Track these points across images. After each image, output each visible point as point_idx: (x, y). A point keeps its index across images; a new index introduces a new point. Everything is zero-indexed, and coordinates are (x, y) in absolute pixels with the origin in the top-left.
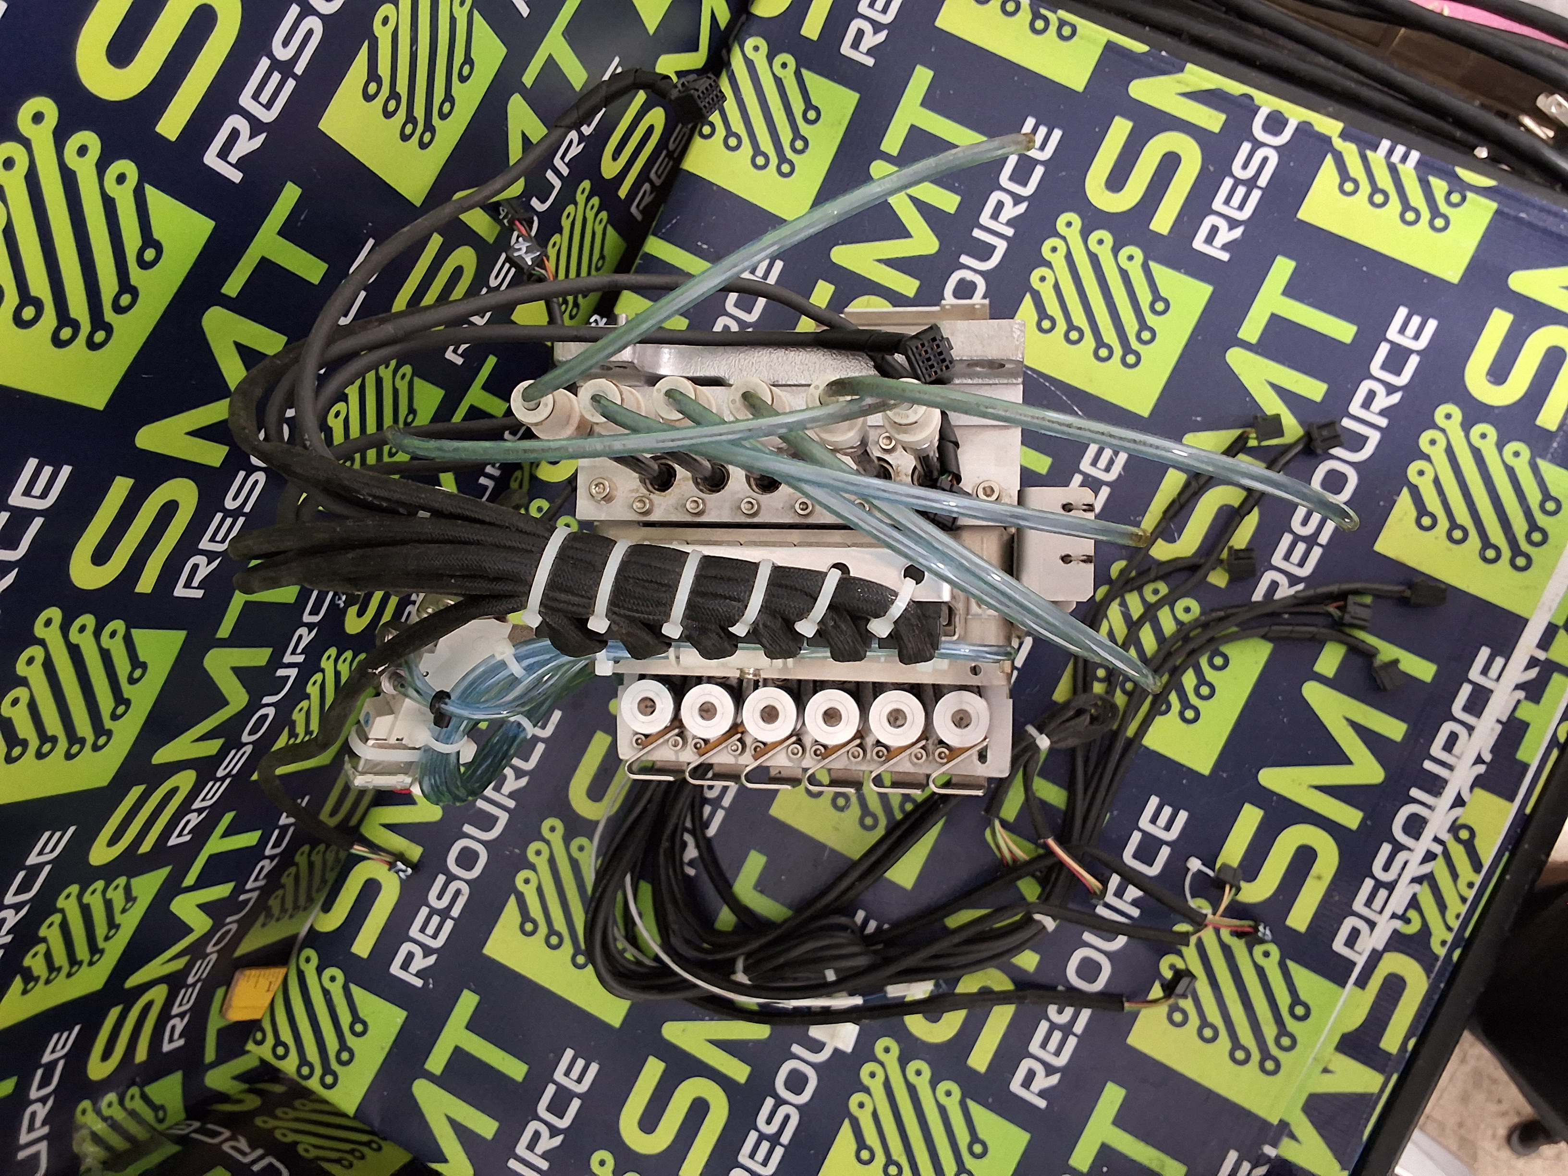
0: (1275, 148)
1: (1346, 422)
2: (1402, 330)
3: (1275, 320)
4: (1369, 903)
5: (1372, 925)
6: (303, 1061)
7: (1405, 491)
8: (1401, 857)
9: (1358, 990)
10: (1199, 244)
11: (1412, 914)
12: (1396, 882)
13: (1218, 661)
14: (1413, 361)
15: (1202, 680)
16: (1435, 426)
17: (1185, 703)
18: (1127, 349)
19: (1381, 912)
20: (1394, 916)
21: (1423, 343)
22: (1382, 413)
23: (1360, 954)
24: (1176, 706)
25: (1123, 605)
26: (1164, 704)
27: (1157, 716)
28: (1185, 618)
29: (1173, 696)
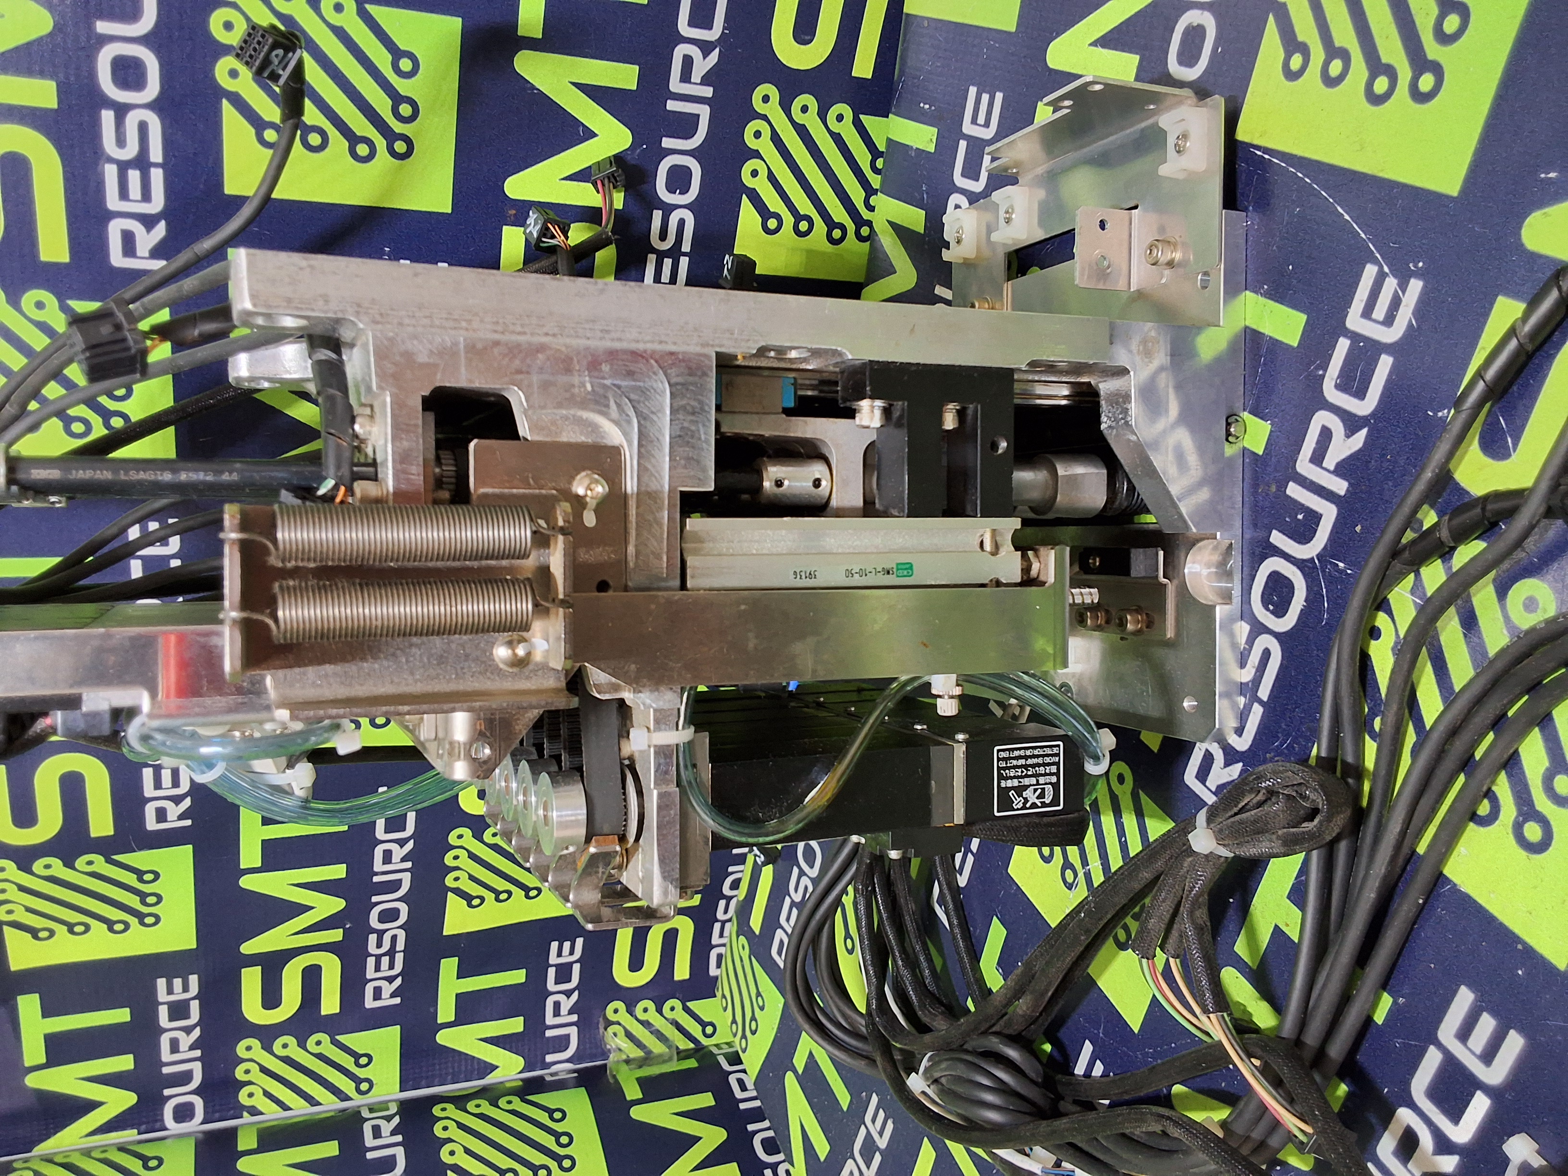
6: (734, 1020)
15: (1558, 762)
17: (1526, 808)
24: (1509, 810)
25: (1417, 588)
26: (1486, 802)
27: (1471, 825)
28: (1526, 621)
29: (1502, 787)
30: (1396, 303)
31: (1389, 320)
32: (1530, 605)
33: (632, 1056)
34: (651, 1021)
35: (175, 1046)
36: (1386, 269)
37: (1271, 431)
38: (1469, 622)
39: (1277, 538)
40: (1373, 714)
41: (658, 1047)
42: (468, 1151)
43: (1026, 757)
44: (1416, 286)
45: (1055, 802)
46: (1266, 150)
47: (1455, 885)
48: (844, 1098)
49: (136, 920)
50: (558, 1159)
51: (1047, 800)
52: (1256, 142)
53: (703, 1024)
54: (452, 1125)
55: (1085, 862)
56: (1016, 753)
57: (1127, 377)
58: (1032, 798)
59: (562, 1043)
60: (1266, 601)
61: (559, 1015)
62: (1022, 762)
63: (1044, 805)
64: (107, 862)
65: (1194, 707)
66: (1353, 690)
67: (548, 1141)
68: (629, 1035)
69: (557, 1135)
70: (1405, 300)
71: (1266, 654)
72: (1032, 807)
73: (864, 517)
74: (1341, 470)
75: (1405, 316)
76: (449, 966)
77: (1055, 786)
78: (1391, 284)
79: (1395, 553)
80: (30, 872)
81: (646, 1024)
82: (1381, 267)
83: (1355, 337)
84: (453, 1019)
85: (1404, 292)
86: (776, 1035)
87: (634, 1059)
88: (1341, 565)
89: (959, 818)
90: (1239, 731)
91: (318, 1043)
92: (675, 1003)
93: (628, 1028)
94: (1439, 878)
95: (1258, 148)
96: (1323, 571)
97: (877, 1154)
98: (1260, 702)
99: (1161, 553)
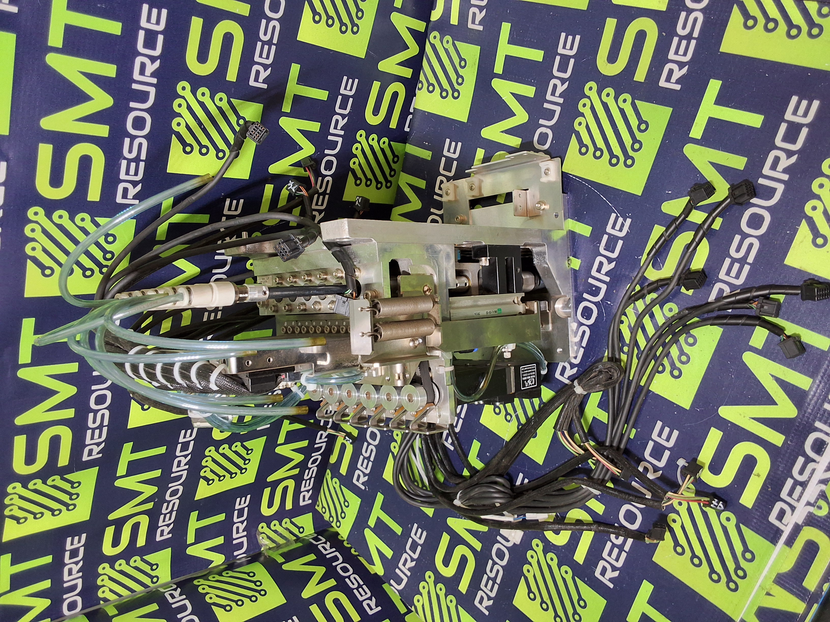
0: (701, 10)
1: (761, 181)
2: (795, 112)
3: (711, 121)
4: (790, 494)
5: (793, 508)
6: (331, 516)
7: (804, 223)
8: (811, 466)
9: (787, 548)
10: (662, 83)
11: (822, 503)
12: (808, 481)
13: (691, 340)
14: (804, 132)
15: (682, 352)
16: (823, 175)
17: (673, 366)
18: (627, 156)
19: (798, 500)
20: (809, 504)
21: (809, 119)
22: (785, 171)
23: (786, 526)
24: (668, 368)
25: (635, 308)
26: (661, 367)
27: (657, 374)
28: (669, 315)
29: (666, 362)
30: (623, 225)
31: (621, 230)
32: (671, 310)
33: (271, 547)
34: (278, 530)
35: (70, 573)
36: (619, 215)
37: (581, 263)
38: (652, 316)
39: (585, 296)
40: (623, 346)
41: (281, 541)
42: (217, 596)
43: (528, 370)
44: (629, 221)
45: (535, 384)
46: (574, 176)
47: (653, 392)
48: (398, 530)
49: (65, 508)
50: (259, 592)
51: (533, 383)
52: (569, 173)
53: (299, 528)
54: (206, 587)
55: (515, 411)
56: (526, 369)
57: (544, 247)
58: (530, 384)
59: (240, 545)
60: (583, 316)
61: (238, 533)
62: (527, 371)
63: (533, 385)
64: (61, 479)
65: (561, 351)
66: (618, 341)
67: (252, 585)
68: (269, 537)
69: (255, 582)
70: (625, 224)
71: (584, 332)
72: (530, 385)
73: (479, 295)
74: (607, 274)
75: (626, 229)
76: (194, 515)
77: (535, 378)
78: (620, 220)
79: (630, 298)
80: (27, 488)
81: (275, 532)
82: (617, 214)
83: (609, 235)
84: (194, 541)
85: (625, 222)
86: (357, 515)
87: (272, 548)
88: (609, 303)
89: (513, 391)
90: (575, 358)
91: (135, 561)
92: (287, 520)
93: (268, 534)
94: (649, 391)
95: (571, 175)
96: (603, 305)
97: (419, 547)
98: (583, 347)
99: (547, 302)
